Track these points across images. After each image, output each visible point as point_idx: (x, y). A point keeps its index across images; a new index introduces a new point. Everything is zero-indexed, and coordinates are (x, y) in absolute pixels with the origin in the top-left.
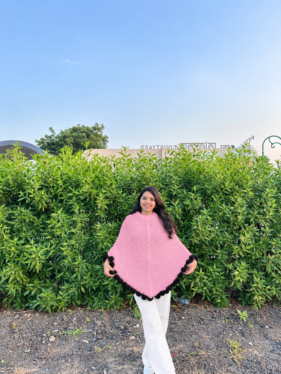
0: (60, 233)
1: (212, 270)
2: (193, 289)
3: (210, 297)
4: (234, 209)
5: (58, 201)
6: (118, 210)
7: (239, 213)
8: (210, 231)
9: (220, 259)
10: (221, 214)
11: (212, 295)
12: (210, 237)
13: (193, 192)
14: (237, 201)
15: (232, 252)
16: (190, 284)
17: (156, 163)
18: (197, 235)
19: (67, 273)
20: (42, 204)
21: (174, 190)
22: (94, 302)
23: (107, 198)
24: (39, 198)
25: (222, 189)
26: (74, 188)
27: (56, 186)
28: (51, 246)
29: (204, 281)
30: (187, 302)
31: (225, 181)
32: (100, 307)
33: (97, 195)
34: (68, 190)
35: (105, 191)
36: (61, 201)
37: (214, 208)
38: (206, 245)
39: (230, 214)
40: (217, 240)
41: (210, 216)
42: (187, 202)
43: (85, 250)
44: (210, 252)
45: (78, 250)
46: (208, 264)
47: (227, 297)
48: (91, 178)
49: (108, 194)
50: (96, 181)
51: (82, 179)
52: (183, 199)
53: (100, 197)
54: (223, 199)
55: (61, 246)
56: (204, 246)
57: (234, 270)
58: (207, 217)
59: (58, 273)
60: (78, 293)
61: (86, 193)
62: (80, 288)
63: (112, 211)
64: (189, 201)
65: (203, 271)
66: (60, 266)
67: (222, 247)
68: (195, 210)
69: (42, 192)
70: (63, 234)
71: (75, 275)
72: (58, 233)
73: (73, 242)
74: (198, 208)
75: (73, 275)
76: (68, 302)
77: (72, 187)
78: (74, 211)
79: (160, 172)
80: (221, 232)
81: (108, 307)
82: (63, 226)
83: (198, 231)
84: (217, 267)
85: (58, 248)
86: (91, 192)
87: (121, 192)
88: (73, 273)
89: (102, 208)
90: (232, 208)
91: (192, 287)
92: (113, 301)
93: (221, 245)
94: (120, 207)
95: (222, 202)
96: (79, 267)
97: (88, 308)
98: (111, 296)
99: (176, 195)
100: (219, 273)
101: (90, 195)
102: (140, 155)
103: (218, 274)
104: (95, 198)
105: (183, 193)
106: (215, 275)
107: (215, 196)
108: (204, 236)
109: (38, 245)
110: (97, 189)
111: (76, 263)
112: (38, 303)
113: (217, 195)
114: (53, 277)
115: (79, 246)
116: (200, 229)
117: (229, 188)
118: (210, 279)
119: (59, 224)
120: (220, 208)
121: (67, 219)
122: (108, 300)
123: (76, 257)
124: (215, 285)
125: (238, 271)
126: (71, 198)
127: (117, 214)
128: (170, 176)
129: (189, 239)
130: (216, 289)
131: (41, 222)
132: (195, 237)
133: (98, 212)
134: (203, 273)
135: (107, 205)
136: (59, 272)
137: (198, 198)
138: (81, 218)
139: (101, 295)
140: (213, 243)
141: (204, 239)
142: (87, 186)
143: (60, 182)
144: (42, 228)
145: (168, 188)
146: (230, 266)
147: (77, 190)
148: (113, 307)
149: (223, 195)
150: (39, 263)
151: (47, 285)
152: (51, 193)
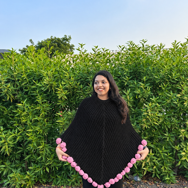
0: (26, 121)
1: (161, 151)
2: (144, 169)
3: (159, 175)
4: (181, 96)
5: (24, 92)
6: (77, 100)
7: (185, 100)
8: (159, 117)
9: (168, 141)
10: (169, 101)
11: (161, 173)
12: (159, 122)
13: (143, 82)
14: (183, 89)
15: (179, 135)
16: (142, 164)
17: (109, 58)
18: (147, 120)
19: (33, 155)
20: (10, 95)
21: (126, 81)
22: (57, 180)
23: (66, 89)
24: (6, 90)
25: (169, 79)
26: (37, 81)
27: (21, 79)
28: (18, 133)
29: (154, 161)
30: (139, 179)
31: (172, 71)
32: (63, 184)
33: (58, 87)
34: (32, 83)
35: (65, 83)
36: (26, 93)
37: (162, 96)
38: (156, 129)
39: (178, 101)
40: (165, 125)
41: (159, 103)
42: (138, 91)
43: (48, 136)
44: (159, 135)
45: (43, 136)
46: (157, 146)
47: (174, 175)
48: (52, 71)
49: (67, 86)
50: (57, 74)
51: (44, 73)
52: (133, 89)
53: (60, 89)
54: (170, 88)
55: (27, 132)
56: (154, 131)
57: (181, 151)
58: (156, 105)
59: (27, 156)
60: (43, 172)
61: (47, 85)
62: (45, 168)
63: (72, 101)
64: (139, 90)
65: (153, 152)
66: (27, 149)
67: (170, 131)
68: (145, 99)
69: (8, 85)
70: (28, 122)
71: (40, 157)
72: (24, 121)
73: (38, 128)
74: (148, 96)
75: (39, 157)
76: (35, 180)
77: (35, 80)
78: (37, 101)
79: (113, 66)
80: (168, 117)
81: (70, 184)
82: (28, 115)
83: (148, 117)
84: (165, 149)
85: (25, 134)
86: (52, 84)
87: (79, 83)
88: (39, 155)
89: (63, 99)
90: (179, 95)
91: (143, 167)
92: (74, 179)
93: (168, 129)
94: (78, 97)
95: (169, 90)
96: (43, 150)
97: (52, 186)
98: (73, 175)
99: (127, 86)
100: (168, 154)
101: (51, 87)
102: (95, 51)
103: (166, 155)
104: (56, 89)
105: (134, 83)
106: (164, 156)
107: (163, 85)
108: (154, 121)
109: (8, 132)
110: (57, 81)
111: (41, 147)
112: (8, 183)
113: (165, 84)
114: (22, 158)
115: (43, 132)
116: (150, 115)
117: (176, 77)
118: (159, 159)
119: (25, 113)
120: (168, 96)
121: (31, 108)
122: (70, 178)
123: (41, 141)
124: (164, 164)
125: (184, 151)
126: (34, 90)
127: (76, 103)
128: (122, 69)
129: (140, 125)
130: (165, 168)
131: (10, 112)
132: (145, 123)
133: (59, 102)
134: (153, 154)
135: (66, 95)
136: (27, 154)
137: (148, 87)
138: (44, 107)
139: (63, 174)
140: (162, 127)
141: (154, 124)
142: (47, 78)
143: (24, 76)
144: (11, 116)
145: (120, 79)
146: (177, 148)
147: (40, 83)
148: (74, 184)
149: (171, 84)
150: (9, 147)
151: (17, 166)
152: (17, 86)
